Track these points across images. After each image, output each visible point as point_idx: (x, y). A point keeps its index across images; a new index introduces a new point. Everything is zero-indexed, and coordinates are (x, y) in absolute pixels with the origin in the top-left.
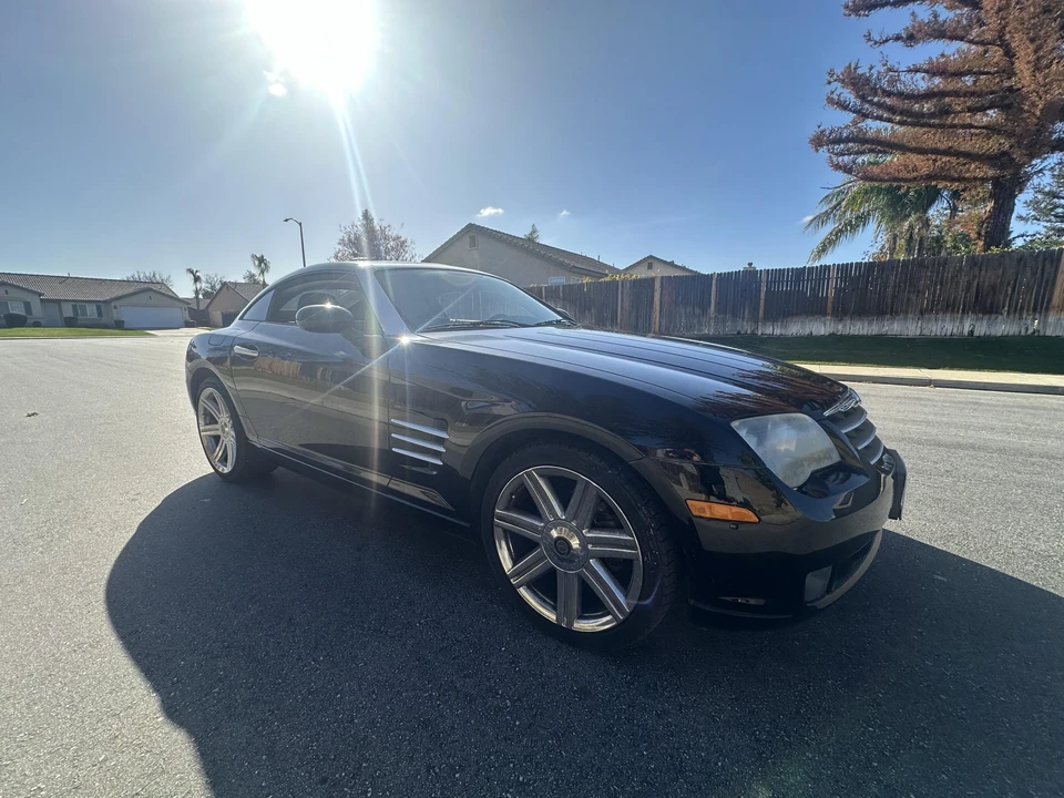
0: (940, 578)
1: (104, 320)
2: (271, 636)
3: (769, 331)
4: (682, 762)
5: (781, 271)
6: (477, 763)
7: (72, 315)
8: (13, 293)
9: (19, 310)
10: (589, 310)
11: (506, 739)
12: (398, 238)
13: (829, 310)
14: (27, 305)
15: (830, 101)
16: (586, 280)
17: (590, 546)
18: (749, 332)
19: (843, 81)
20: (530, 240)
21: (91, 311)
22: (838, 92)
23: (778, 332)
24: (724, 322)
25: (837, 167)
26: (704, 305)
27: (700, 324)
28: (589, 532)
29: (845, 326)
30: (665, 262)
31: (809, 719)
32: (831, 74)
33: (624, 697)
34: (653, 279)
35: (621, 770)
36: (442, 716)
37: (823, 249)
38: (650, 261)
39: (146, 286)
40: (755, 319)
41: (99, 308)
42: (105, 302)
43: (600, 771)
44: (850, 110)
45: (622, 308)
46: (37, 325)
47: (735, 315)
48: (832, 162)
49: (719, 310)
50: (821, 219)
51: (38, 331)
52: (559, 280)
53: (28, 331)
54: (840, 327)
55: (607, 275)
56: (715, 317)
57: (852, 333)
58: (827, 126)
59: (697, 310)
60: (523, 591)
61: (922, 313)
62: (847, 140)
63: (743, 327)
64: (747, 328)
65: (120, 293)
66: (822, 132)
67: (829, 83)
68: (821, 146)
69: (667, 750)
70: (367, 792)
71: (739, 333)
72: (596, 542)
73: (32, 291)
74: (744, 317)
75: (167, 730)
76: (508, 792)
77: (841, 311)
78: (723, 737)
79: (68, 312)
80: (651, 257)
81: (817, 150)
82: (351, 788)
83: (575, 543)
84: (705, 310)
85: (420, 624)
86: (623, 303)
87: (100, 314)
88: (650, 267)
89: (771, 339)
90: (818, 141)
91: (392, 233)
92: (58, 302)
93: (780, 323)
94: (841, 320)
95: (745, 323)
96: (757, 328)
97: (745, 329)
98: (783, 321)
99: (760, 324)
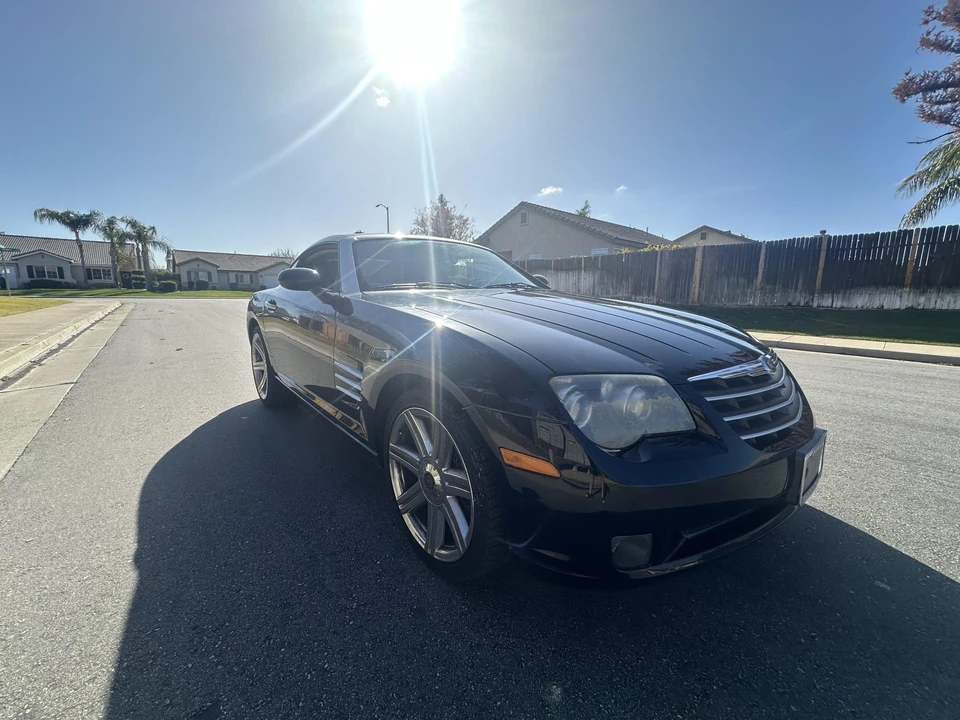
0: (883, 585)
1: (254, 286)
2: (226, 520)
3: (827, 302)
4: (465, 691)
5: (847, 239)
6: (303, 645)
7: (234, 281)
8: (202, 266)
9: (203, 277)
10: (627, 279)
11: (334, 633)
12: (461, 217)
13: (908, 280)
14: (209, 274)
15: (925, 43)
16: (625, 251)
17: (447, 484)
18: (802, 304)
19: (943, 18)
20: (582, 215)
21: (247, 279)
22: (936, 31)
23: (838, 304)
24: (773, 292)
25: (931, 117)
26: (750, 275)
27: (744, 294)
28: (447, 471)
29: (928, 299)
30: (721, 232)
31: (618, 688)
32: (929, 12)
33: (451, 625)
34: (694, 249)
35: (408, 683)
36: (300, 603)
37: (919, 214)
38: (704, 232)
39: (281, 260)
40: (810, 290)
41: (251, 276)
42: (255, 272)
43: (390, 678)
44: (953, 50)
45: (660, 278)
46: (214, 288)
47: (785, 287)
48: (924, 112)
49: (767, 279)
50: (920, 179)
51: (215, 293)
52: (603, 251)
53: (209, 292)
54: (922, 300)
55: (646, 246)
56: (762, 289)
57: (938, 306)
58: (917, 72)
59: (742, 281)
60: (406, 517)
62: (946, 85)
63: (794, 299)
64: (800, 299)
65: (265, 265)
66: (911, 80)
67: (926, 22)
68: (908, 95)
69: (459, 677)
70: (217, 643)
71: (790, 304)
72: (452, 480)
73: (212, 264)
74: (796, 288)
75: (129, 568)
76: (310, 673)
77: (924, 281)
78: (517, 682)
79: (233, 280)
80: (705, 227)
81: (903, 101)
82: (208, 638)
83: (437, 479)
84: (750, 281)
85: (330, 530)
86: (661, 274)
87: (252, 281)
88: (703, 237)
89: (830, 311)
90: (905, 91)
91: (457, 213)
92: (228, 272)
93: (841, 295)
94: (923, 293)
95: (798, 295)
96: (813, 300)
97: (797, 300)
98: (845, 293)
99: (816, 295)
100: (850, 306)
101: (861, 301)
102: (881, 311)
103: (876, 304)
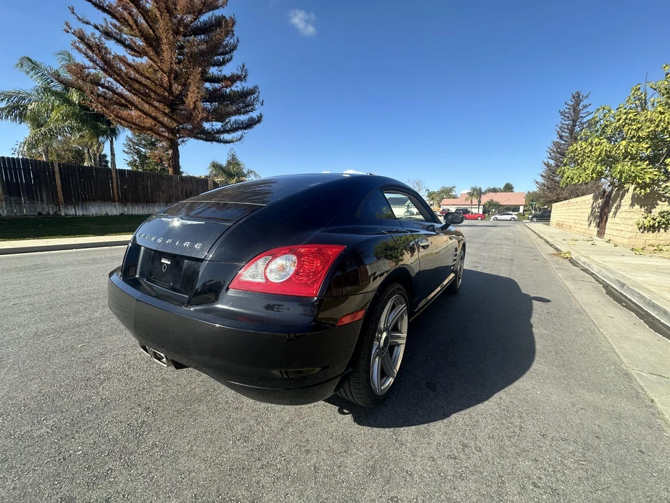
3: (71, 212)
13: (116, 199)
18: (51, 213)
23: (80, 213)
29: (128, 209)
40: (54, 200)
47: (31, 199)
54: (126, 209)
57: (134, 213)
61: (166, 202)
63: (43, 208)
64: (49, 209)
71: (40, 214)
74: (42, 200)
77: (124, 200)
89: (75, 218)
93: (80, 207)
94: (125, 205)
95: (45, 206)
96: (60, 210)
97: (46, 210)
98: (82, 205)
99: (61, 206)
100: (88, 214)
101: (94, 210)
102: (107, 217)
103: (104, 213)
